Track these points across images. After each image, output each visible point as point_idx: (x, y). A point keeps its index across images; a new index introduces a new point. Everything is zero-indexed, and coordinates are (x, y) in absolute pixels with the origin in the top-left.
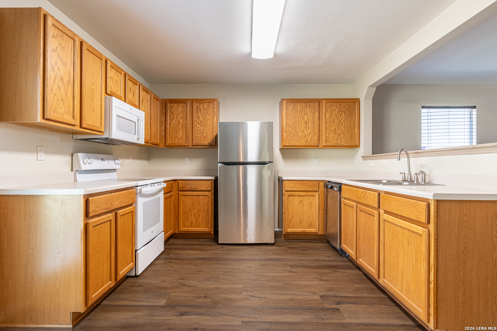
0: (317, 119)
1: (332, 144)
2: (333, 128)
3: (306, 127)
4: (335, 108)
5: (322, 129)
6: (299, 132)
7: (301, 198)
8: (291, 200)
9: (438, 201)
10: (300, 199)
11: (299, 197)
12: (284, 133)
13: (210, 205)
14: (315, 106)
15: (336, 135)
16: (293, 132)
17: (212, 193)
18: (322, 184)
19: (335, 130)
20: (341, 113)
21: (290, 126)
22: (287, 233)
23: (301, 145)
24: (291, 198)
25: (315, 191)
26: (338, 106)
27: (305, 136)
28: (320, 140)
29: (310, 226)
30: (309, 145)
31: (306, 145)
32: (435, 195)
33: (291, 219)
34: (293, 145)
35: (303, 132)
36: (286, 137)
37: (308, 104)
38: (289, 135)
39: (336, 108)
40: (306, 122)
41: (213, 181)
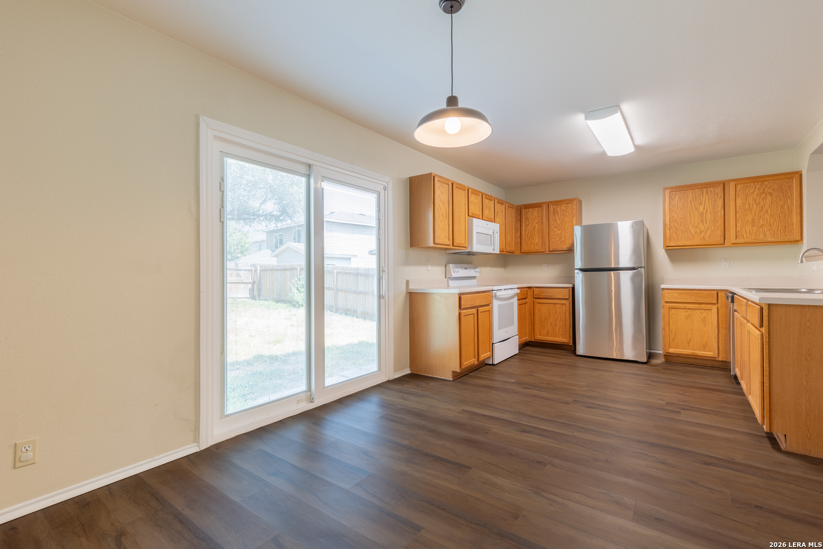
0: (720, 209)
1: (752, 241)
2: (750, 218)
3: (702, 221)
4: (752, 191)
5: (730, 221)
6: (691, 227)
7: (689, 312)
8: (674, 314)
9: (769, 305)
10: (688, 313)
11: (686, 310)
12: (667, 230)
13: (567, 315)
14: (717, 191)
15: (754, 228)
16: (682, 228)
17: (570, 302)
18: (722, 296)
19: (753, 220)
20: (763, 196)
21: (676, 221)
22: (668, 354)
23: (693, 244)
24: (673, 311)
25: (712, 304)
26: (758, 187)
27: (701, 232)
28: (726, 236)
29: (704, 348)
30: (707, 244)
31: (702, 244)
32: (760, 299)
33: (675, 337)
34: (680, 245)
35: (697, 227)
36: (670, 235)
37: (704, 189)
38: (675, 232)
39: (755, 190)
40: (702, 214)
41: (571, 289)
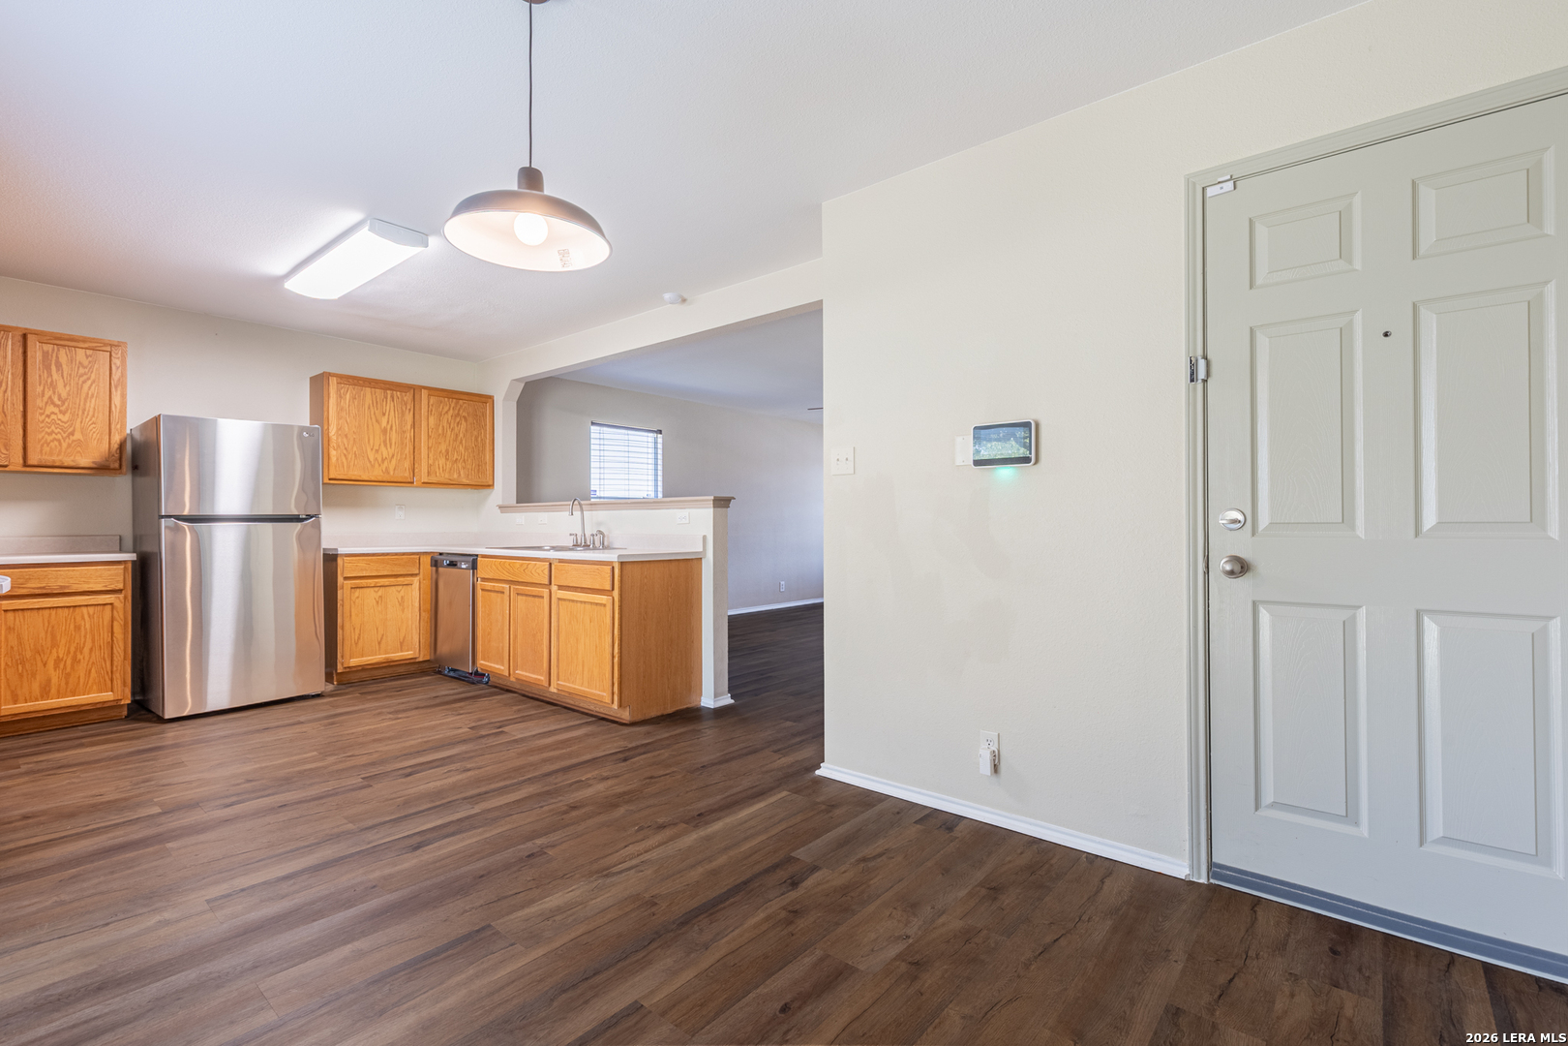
0: (409, 427)
1: (442, 480)
2: (443, 447)
3: (385, 442)
4: (446, 409)
5: (420, 449)
6: (369, 450)
7: (381, 591)
8: (358, 597)
9: (622, 563)
10: (380, 593)
11: (376, 589)
12: (331, 449)
14: (405, 399)
15: (448, 463)
16: (355, 449)
17: (125, 598)
18: (427, 560)
19: (447, 452)
20: (458, 419)
21: (346, 436)
22: (348, 670)
23: (373, 479)
24: (358, 592)
25: (412, 575)
26: (453, 405)
27: (383, 461)
28: (416, 470)
29: (402, 646)
30: (392, 480)
31: (385, 479)
32: (619, 556)
33: (359, 638)
34: (353, 478)
35: (377, 451)
36: (337, 459)
37: (389, 392)
38: (345, 455)
39: (449, 409)
40: (384, 431)
41: (130, 566)
